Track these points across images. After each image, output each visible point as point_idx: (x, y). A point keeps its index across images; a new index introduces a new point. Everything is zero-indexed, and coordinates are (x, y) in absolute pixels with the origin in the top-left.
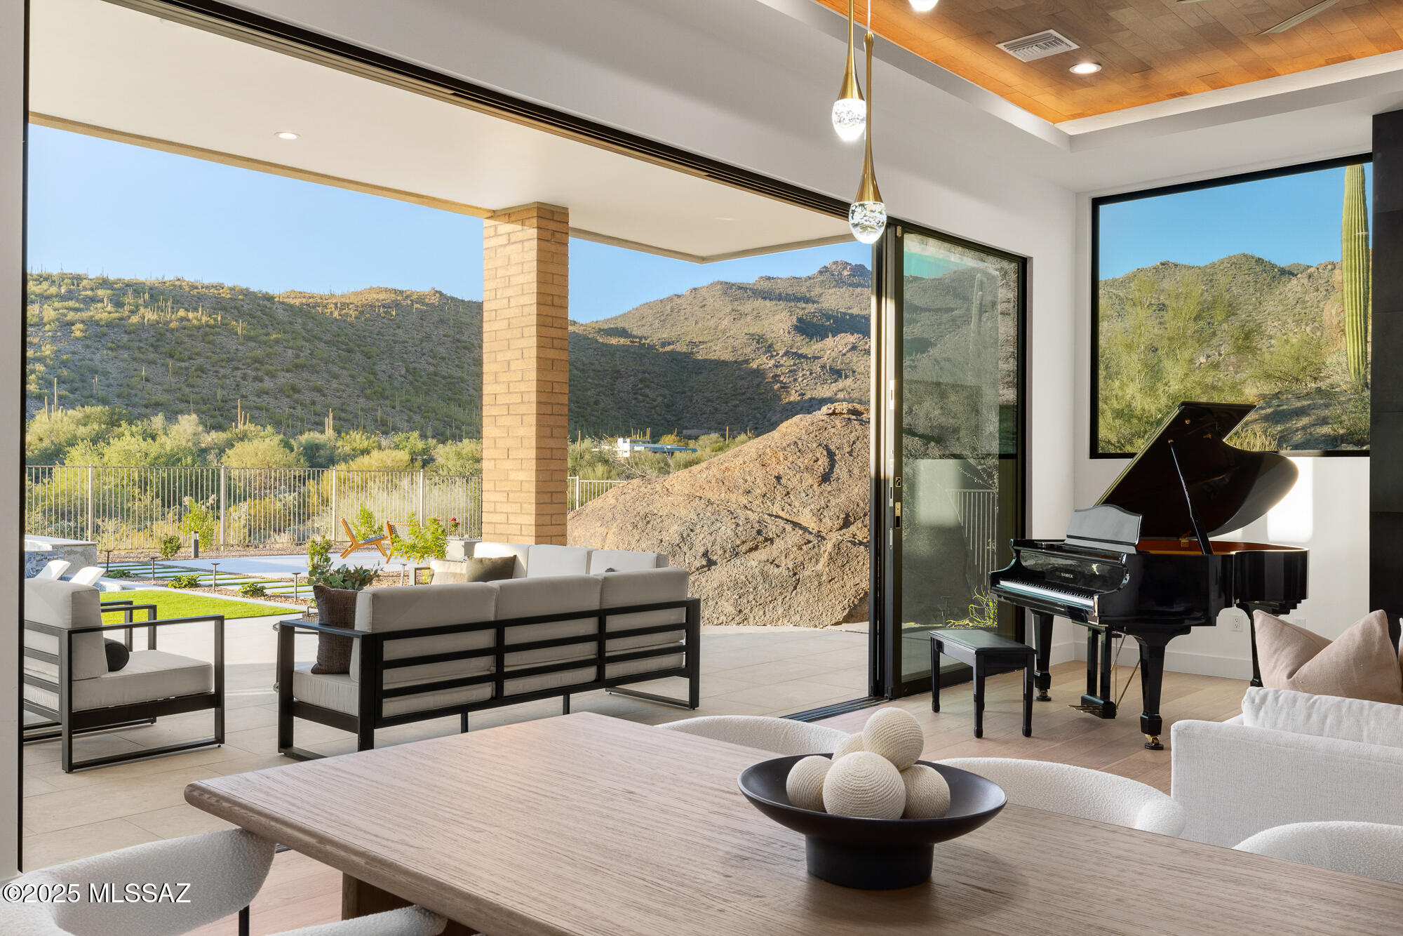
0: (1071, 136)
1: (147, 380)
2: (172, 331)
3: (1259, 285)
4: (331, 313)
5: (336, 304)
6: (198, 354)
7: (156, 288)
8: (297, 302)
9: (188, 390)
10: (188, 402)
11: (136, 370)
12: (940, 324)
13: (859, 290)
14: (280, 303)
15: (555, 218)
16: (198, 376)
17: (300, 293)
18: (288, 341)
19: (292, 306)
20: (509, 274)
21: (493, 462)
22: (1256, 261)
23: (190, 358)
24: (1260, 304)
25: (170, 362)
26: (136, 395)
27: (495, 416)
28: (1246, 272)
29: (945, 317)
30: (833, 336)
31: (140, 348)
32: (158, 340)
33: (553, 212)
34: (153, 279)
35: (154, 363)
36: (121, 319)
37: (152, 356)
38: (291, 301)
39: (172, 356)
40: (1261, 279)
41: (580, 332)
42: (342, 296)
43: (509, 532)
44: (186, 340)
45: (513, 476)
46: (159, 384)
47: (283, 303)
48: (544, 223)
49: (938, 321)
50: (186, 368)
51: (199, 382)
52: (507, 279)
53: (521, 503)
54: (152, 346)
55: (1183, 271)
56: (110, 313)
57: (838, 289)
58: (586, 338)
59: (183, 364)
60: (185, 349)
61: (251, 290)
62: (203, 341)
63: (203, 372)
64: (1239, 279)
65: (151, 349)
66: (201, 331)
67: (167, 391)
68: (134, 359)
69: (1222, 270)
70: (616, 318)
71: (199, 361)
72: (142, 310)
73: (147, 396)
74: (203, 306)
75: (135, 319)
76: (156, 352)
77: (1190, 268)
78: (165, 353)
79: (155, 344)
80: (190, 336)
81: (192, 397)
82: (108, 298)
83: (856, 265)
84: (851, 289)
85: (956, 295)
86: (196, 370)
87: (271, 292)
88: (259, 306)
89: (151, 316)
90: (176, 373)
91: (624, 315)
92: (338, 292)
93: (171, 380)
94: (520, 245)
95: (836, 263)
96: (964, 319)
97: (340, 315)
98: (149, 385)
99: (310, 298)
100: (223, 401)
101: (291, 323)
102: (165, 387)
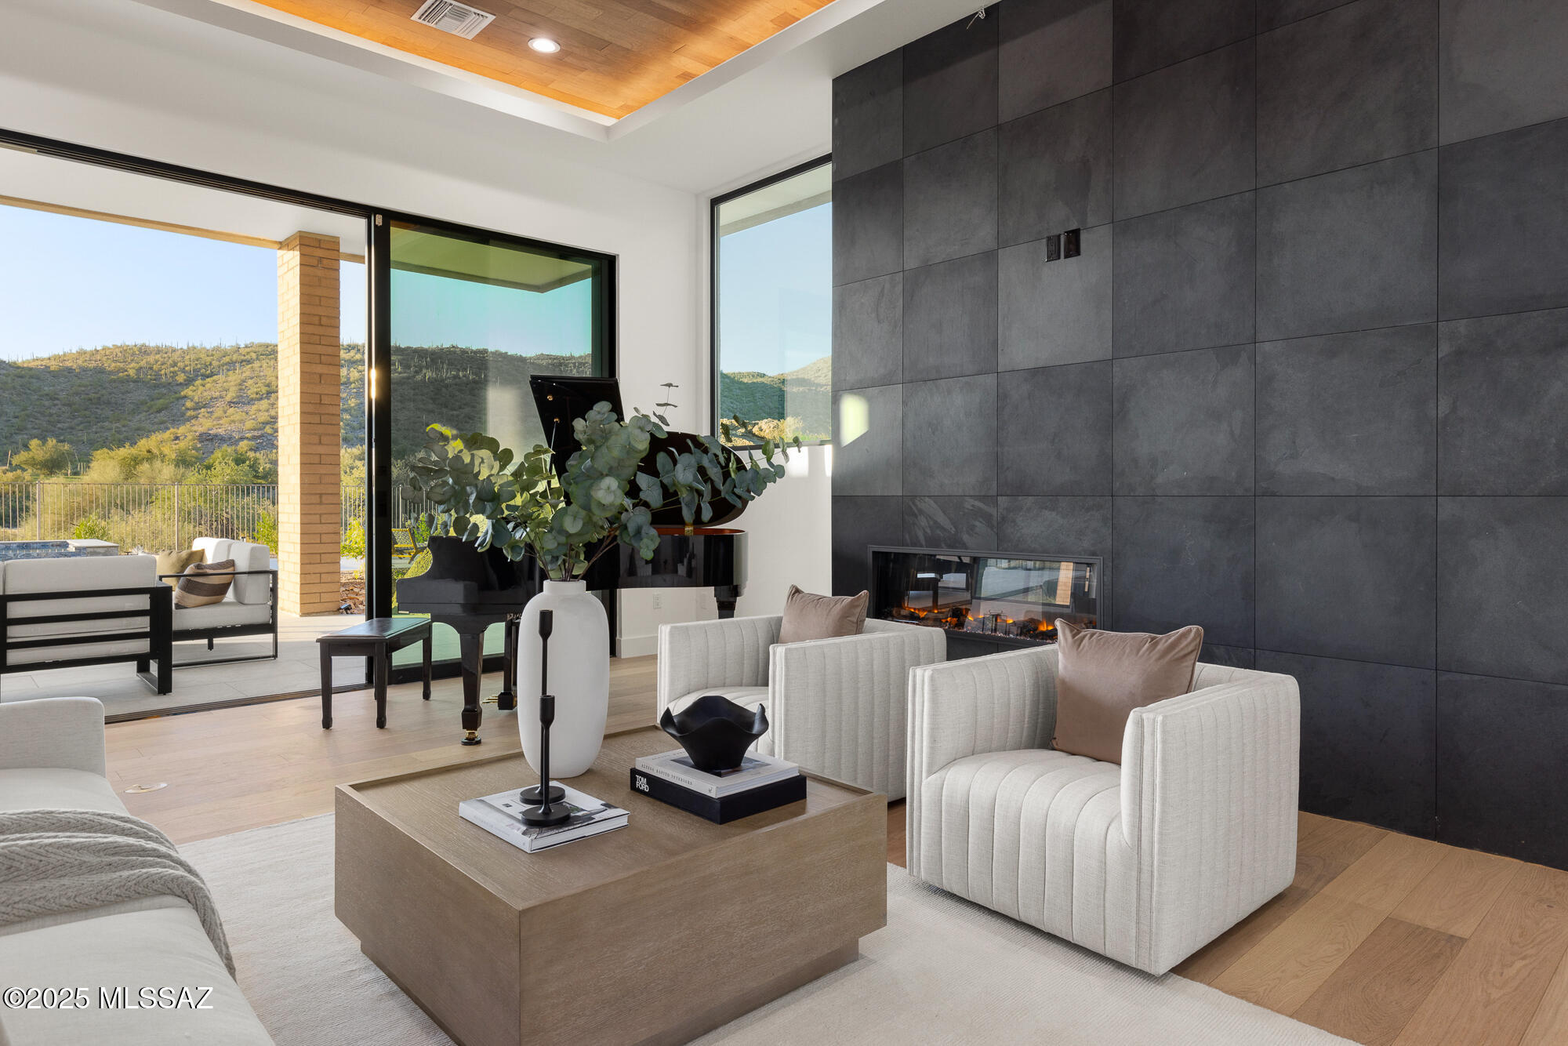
0: (609, 127)
2: (447, 386)
4: (571, 370)
5: (574, 363)
6: (466, 404)
7: (437, 353)
8: (544, 363)
11: (419, 417)
14: (531, 363)
15: (322, 246)
16: (466, 422)
17: (548, 355)
19: (540, 366)
23: (460, 408)
25: (444, 410)
26: (418, 437)
31: (423, 401)
32: (435, 395)
33: (320, 241)
34: (435, 346)
35: (432, 411)
36: (408, 378)
37: (432, 407)
38: (540, 362)
39: (446, 406)
41: (768, 383)
42: (581, 357)
44: (457, 393)
47: (533, 363)
48: (308, 250)
50: (458, 416)
54: (432, 399)
56: (400, 373)
58: (772, 387)
59: (455, 412)
61: (509, 354)
63: (469, 418)
65: (431, 401)
70: (798, 372)
72: (424, 371)
74: (471, 367)
75: (419, 377)
78: (441, 405)
82: (399, 361)
89: (429, 374)
91: (804, 369)
92: (576, 355)
94: (293, 272)
97: (578, 372)
99: (555, 359)
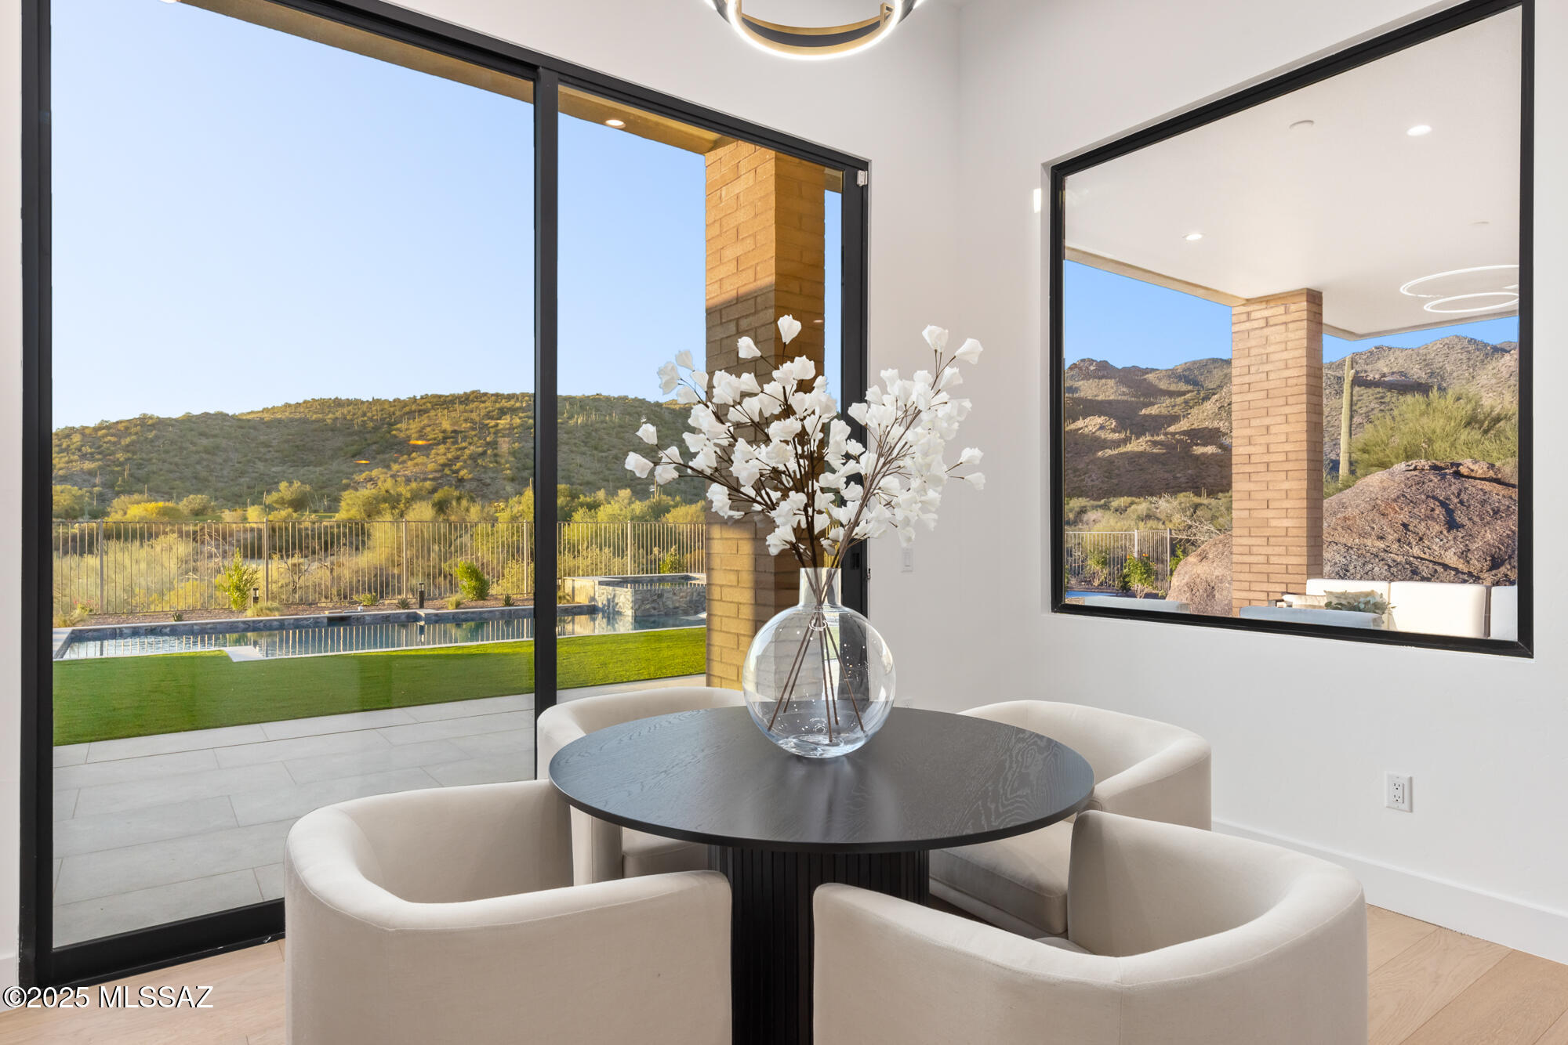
1: (580, 466)
2: (596, 430)
3: (1472, 362)
6: (614, 447)
8: (677, 408)
9: (607, 472)
10: (608, 481)
12: (1174, 406)
13: (1103, 381)
15: (1315, 302)
18: (673, 435)
19: (674, 410)
20: (1267, 352)
21: (1248, 511)
22: (1469, 341)
23: (608, 450)
24: (1473, 377)
27: (1249, 473)
28: (1459, 351)
29: (1180, 400)
30: (1084, 419)
31: (575, 444)
32: (586, 438)
33: (1314, 296)
34: (582, 394)
37: (584, 449)
38: (672, 407)
39: (596, 449)
40: (1473, 356)
43: (1269, 571)
44: (605, 437)
45: (1273, 523)
46: (589, 469)
47: (668, 408)
49: (1173, 403)
50: (606, 457)
51: (615, 466)
52: (1265, 356)
53: (1287, 547)
54: (583, 442)
55: (1397, 353)
57: (1085, 381)
59: (604, 454)
60: (605, 444)
61: (647, 400)
62: (616, 437)
63: (617, 460)
64: (1452, 358)
65: (582, 444)
66: (615, 430)
67: (594, 473)
68: (572, 452)
69: (1434, 351)
71: (614, 452)
72: (576, 416)
73: (581, 478)
76: (586, 446)
77: (1402, 350)
78: (592, 447)
79: (586, 440)
80: (608, 434)
81: (611, 477)
83: (1100, 361)
84: (1097, 380)
85: (1188, 381)
86: (613, 458)
87: (660, 401)
88: (652, 410)
89: (581, 419)
90: (599, 461)
93: (597, 465)
94: (1283, 327)
95: (1083, 360)
96: (1196, 401)
98: (582, 470)
100: (631, 480)
101: (674, 423)
102: (593, 471)
